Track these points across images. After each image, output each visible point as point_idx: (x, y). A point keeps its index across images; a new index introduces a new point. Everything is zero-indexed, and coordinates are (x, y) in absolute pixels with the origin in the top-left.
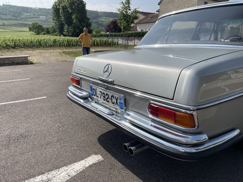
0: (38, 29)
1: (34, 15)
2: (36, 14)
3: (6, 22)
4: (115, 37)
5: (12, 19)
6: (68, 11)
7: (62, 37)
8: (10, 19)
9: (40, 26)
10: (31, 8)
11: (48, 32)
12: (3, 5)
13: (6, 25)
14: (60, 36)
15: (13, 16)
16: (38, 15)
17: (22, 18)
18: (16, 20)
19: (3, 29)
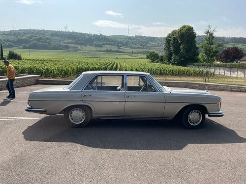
0: (154, 57)
1: (158, 43)
2: (160, 43)
3: (135, 50)
4: (217, 68)
5: (140, 48)
6: (178, 42)
7: (170, 65)
8: (138, 48)
9: (156, 55)
10: (157, 38)
11: (161, 60)
12: (136, 36)
13: (134, 53)
14: (169, 64)
15: (141, 45)
16: (162, 44)
17: (148, 47)
18: (143, 48)
19: (131, 56)
